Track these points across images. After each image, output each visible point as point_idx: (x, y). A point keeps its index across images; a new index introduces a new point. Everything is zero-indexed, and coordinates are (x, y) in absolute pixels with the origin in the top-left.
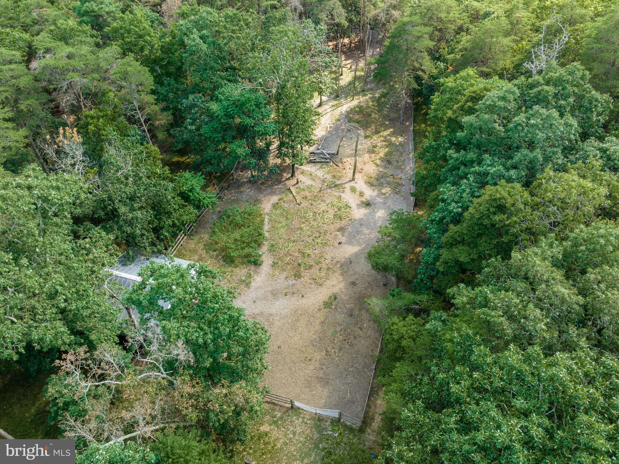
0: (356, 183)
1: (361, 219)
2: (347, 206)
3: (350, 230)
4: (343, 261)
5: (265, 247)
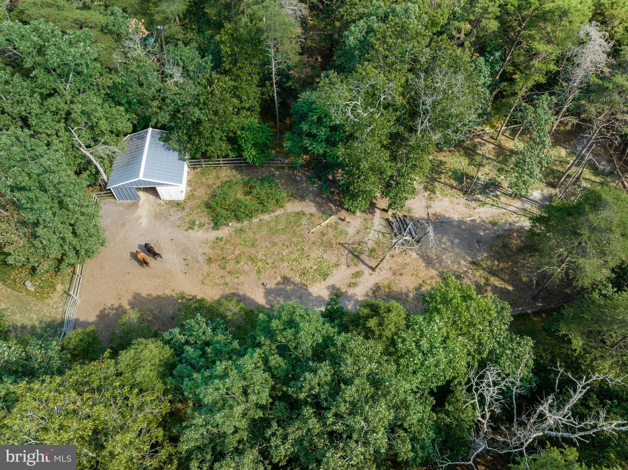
0: (370, 274)
1: (310, 294)
2: (325, 276)
3: (288, 288)
4: (241, 294)
5: (239, 225)
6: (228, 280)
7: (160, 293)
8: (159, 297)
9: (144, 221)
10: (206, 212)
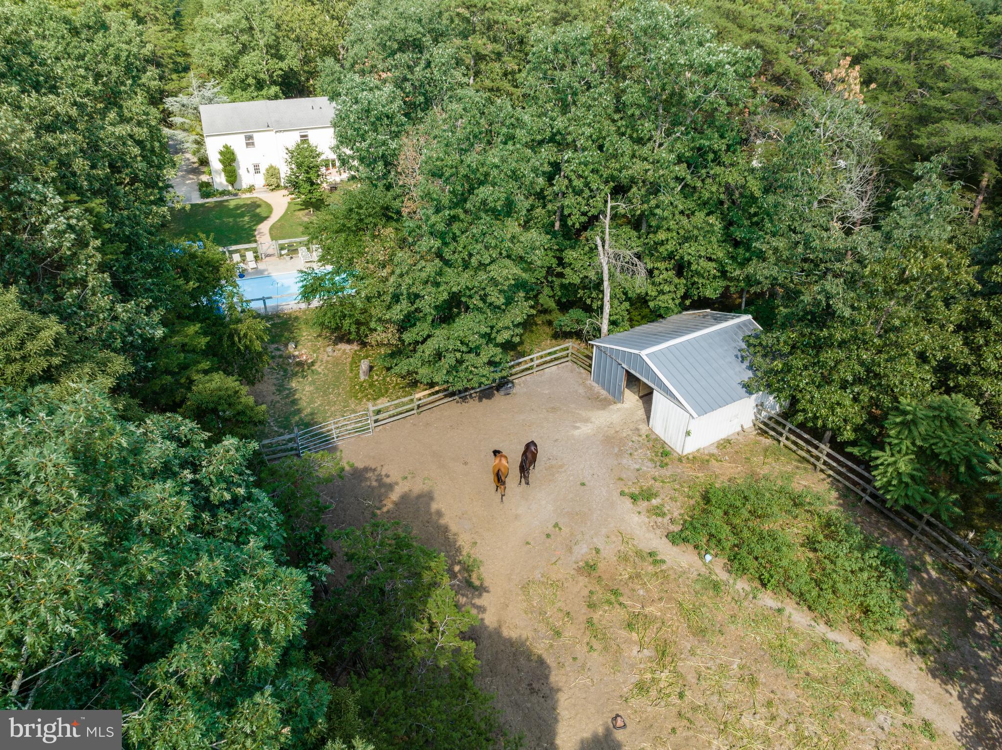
4: (553, 679)
5: (722, 575)
6: (569, 632)
7: (453, 528)
8: (446, 529)
9: (585, 429)
10: (692, 502)
